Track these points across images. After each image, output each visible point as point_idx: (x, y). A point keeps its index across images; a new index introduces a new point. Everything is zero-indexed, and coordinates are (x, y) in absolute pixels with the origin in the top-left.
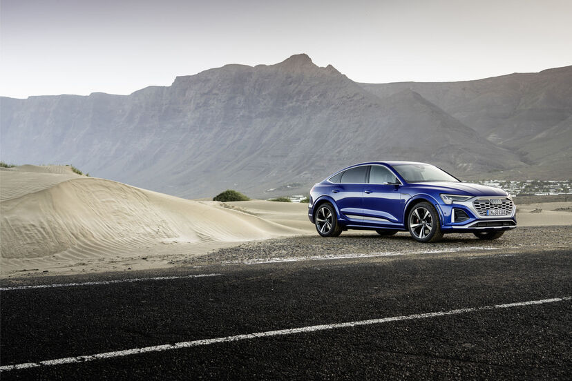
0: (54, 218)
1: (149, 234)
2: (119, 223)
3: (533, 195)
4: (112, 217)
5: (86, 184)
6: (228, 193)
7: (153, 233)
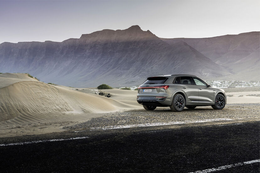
0: (9, 101)
1: (58, 109)
2: (43, 104)
3: (235, 87)
4: (40, 101)
5: (28, 84)
6: (103, 85)
7: (60, 109)
